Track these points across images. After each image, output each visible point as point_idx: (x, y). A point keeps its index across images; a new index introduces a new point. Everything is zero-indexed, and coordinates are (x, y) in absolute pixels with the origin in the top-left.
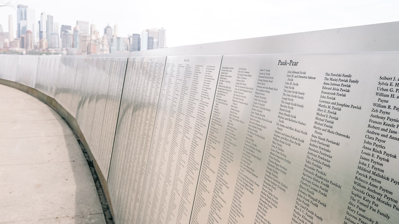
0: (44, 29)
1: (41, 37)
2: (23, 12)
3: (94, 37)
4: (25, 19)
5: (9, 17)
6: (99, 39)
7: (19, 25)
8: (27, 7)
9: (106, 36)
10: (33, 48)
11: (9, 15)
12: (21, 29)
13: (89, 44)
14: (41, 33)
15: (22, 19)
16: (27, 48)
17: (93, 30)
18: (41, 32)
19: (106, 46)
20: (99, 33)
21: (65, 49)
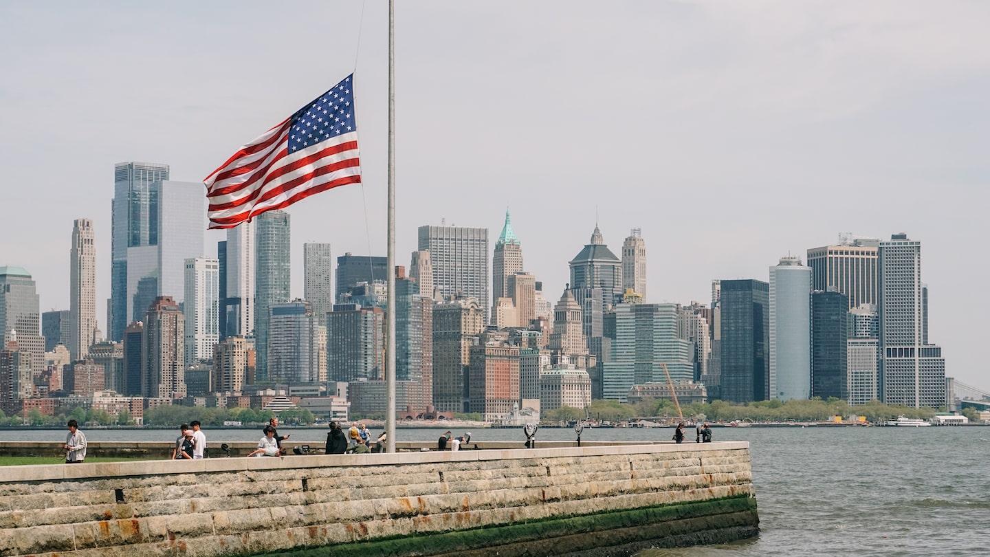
0: (246, 287)
1: (227, 327)
2: (145, 201)
3: (509, 315)
4: (154, 240)
5: (76, 231)
6: (540, 319)
7: (120, 271)
8: (163, 174)
9: (573, 304)
10: (182, 391)
11: (76, 223)
12: (132, 290)
13: (478, 354)
14: (229, 308)
15: (135, 241)
16: (151, 392)
17: (508, 272)
18: (227, 301)
19: (574, 358)
20: (539, 286)
21: (342, 386)
